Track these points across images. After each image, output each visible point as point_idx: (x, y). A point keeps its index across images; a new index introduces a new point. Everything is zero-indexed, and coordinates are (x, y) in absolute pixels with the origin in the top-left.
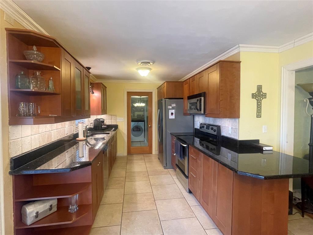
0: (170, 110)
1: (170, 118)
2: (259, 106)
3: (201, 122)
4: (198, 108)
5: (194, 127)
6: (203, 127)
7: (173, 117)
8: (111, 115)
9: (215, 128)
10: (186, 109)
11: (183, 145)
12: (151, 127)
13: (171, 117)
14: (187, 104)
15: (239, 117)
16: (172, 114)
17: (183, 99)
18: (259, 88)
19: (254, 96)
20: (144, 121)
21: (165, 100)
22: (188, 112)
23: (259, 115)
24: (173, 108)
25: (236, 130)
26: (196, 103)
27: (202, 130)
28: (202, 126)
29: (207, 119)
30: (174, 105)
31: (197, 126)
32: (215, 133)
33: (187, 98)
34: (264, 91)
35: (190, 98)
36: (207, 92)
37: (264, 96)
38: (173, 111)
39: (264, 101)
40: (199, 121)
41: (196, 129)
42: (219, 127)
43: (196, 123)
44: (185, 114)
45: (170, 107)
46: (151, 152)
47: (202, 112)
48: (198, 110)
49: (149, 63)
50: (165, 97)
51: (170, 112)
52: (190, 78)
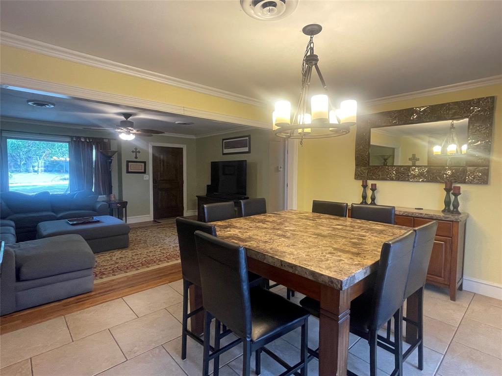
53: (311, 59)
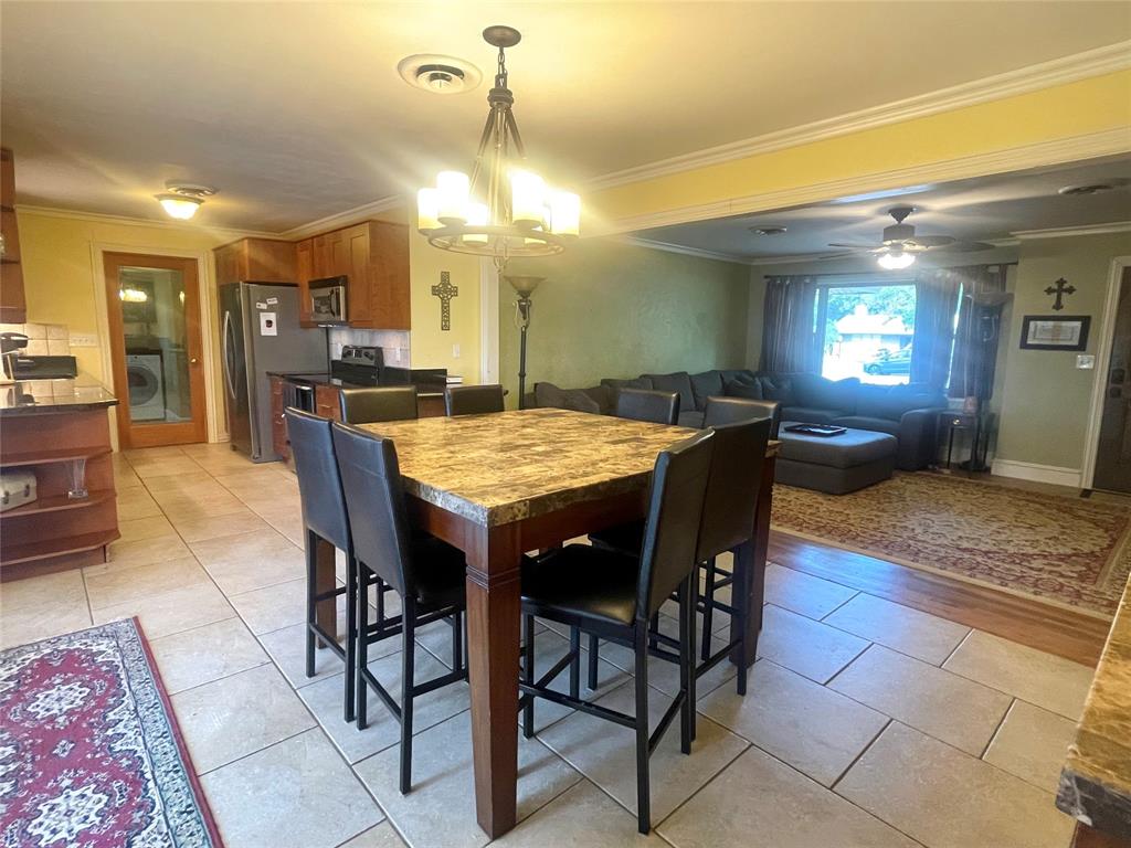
0: (261, 314)
1: (263, 334)
2: (445, 310)
3: (346, 344)
4: (335, 310)
5: (329, 358)
6: (349, 353)
7: (273, 331)
8: (46, 325)
9: (372, 352)
10: (306, 311)
11: (304, 388)
12: (199, 364)
13: (266, 331)
14: (309, 300)
15: (409, 328)
16: (269, 323)
17: (296, 285)
18: (445, 277)
19: (435, 291)
20: (159, 352)
21: (248, 287)
22: (312, 319)
23: (445, 327)
24: (271, 309)
25: (406, 353)
26: (329, 298)
27: (349, 360)
28: (347, 352)
29: (358, 333)
30: (274, 301)
31: (337, 355)
32: (372, 363)
33: (307, 285)
34: (453, 282)
35: (314, 285)
36: (350, 276)
37: (454, 292)
38: (272, 316)
39: (453, 301)
40: (341, 341)
41: (334, 362)
42: (379, 351)
43: (333, 347)
44: (306, 325)
45: (264, 306)
46: (201, 438)
47: (342, 318)
48: (334, 314)
49: (202, 191)
50: (247, 279)
51: (264, 318)
52: (312, 238)
53: (501, 96)
